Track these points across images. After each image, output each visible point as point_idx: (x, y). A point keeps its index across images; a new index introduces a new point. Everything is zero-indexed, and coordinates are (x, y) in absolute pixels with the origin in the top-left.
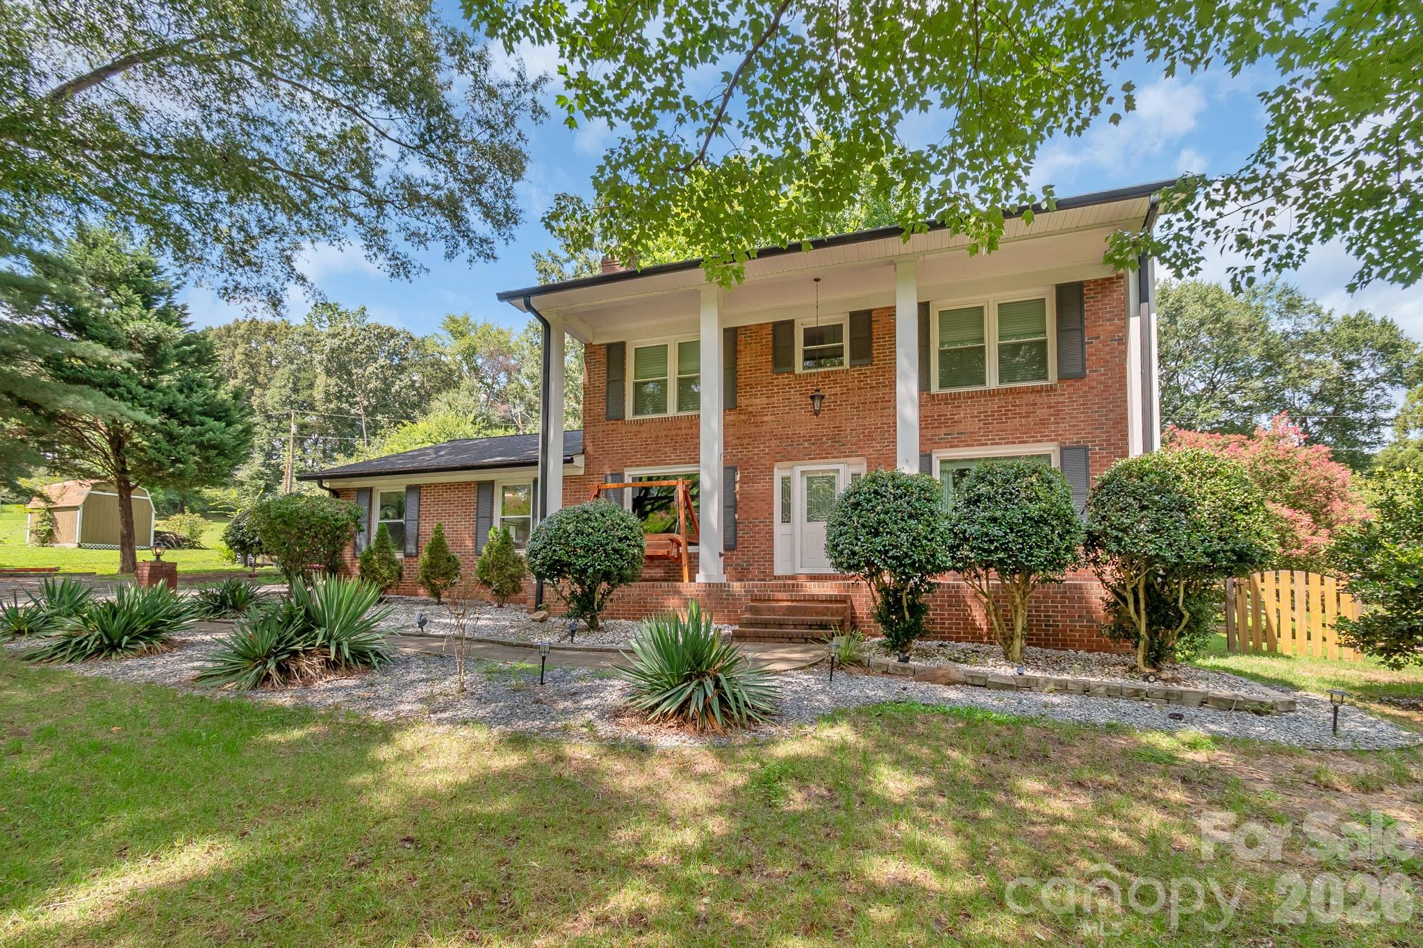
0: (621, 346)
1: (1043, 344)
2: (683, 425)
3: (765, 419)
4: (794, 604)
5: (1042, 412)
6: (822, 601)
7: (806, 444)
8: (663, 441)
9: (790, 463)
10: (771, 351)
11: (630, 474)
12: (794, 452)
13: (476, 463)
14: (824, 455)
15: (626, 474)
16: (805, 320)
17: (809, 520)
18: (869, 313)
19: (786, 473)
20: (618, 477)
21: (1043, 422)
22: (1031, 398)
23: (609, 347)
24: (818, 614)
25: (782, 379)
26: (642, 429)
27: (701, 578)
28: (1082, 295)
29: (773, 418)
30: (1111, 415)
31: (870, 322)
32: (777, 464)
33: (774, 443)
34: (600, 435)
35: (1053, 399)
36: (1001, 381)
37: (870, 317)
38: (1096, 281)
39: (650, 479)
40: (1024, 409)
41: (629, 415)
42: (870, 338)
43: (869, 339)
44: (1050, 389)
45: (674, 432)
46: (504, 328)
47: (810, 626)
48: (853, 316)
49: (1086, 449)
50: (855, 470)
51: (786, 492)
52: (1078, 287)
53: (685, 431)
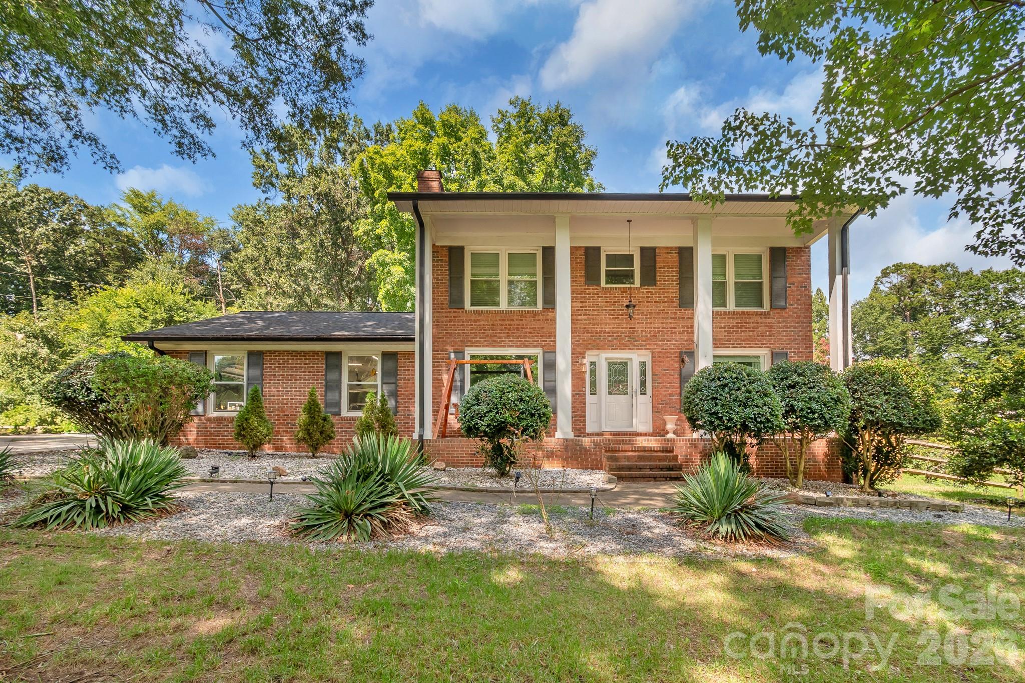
0: (461, 249)
1: (761, 284)
2: (516, 317)
3: (580, 318)
4: (637, 454)
5: (762, 329)
6: (656, 451)
7: (610, 339)
8: (499, 328)
9: (598, 352)
10: (584, 268)
11: (469, 352)
12: (602, 344)
13: (326, 335)
14: (623, 347)
15: (466, 352)
16: (609, 248)
17: (610, 393)
18: (654, 249)
19: (593, 359)
20: (460, 354)
21: (763, 335)
22: (756, 318)
23: (451, 249)
24: (660, 460)
25: (593, 290)
26: (481, 317)
27: (559, 435)
28: (785, 256)
29: (585, 318)
30: (800, 334)
31: (655, 256)
32: (588, 352)
33: (586, 336)
34: (444, 320)
35: (768, 321)
36: (736, 306)
37: (655, 252)
38: (793, 248)
39: (485, 358)
40: (752, 326)
41: (467, 305)
42: (655, 268)
43: (654, 266)
44: (767, 314)
45: (507, 322)
46: (191, 210)
47: (662, 469)
48: (643, 250)
49: (787, 353)
50: (642, 359)
51: (593, 372)
52: (784, 250)
53: (516, 322)
